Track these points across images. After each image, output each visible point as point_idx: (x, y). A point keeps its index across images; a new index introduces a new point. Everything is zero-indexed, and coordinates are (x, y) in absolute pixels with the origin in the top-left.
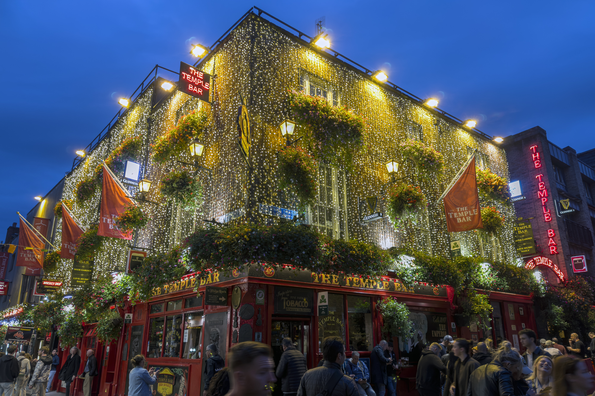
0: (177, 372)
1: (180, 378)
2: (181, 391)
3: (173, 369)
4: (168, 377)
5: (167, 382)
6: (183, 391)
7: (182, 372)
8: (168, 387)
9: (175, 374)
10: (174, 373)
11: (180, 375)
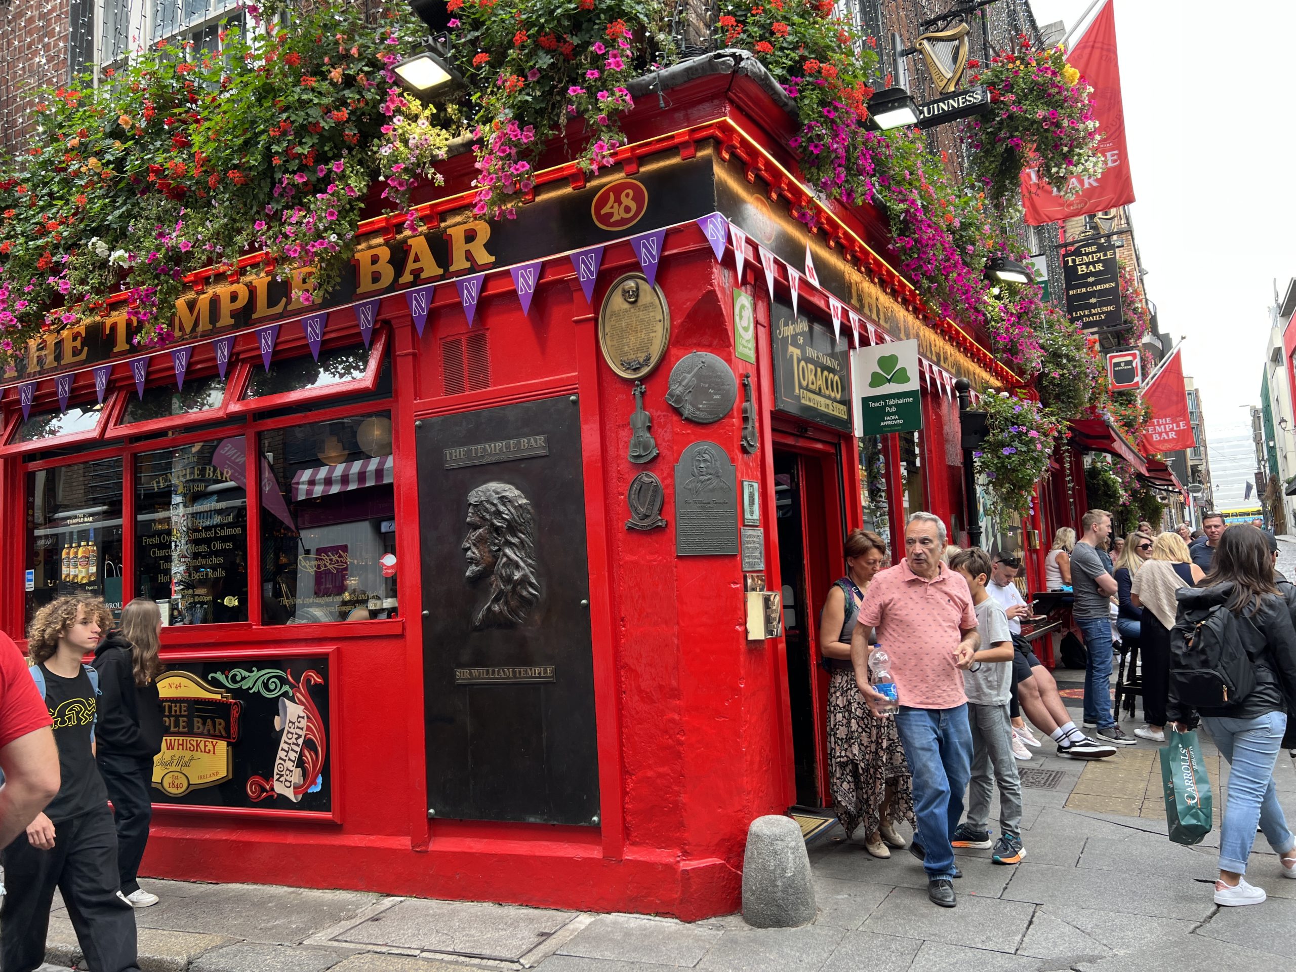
0: (245, 685)
1: (273, 707)
2: (290, 765)
3: (219, 676)
4: (188, 709)
5: (190, 733)
6: (300, 763)
7: (283, 681)
8: (197, 754)
9: (238, 693)
10: (229, 690)
11: (269, 695)
